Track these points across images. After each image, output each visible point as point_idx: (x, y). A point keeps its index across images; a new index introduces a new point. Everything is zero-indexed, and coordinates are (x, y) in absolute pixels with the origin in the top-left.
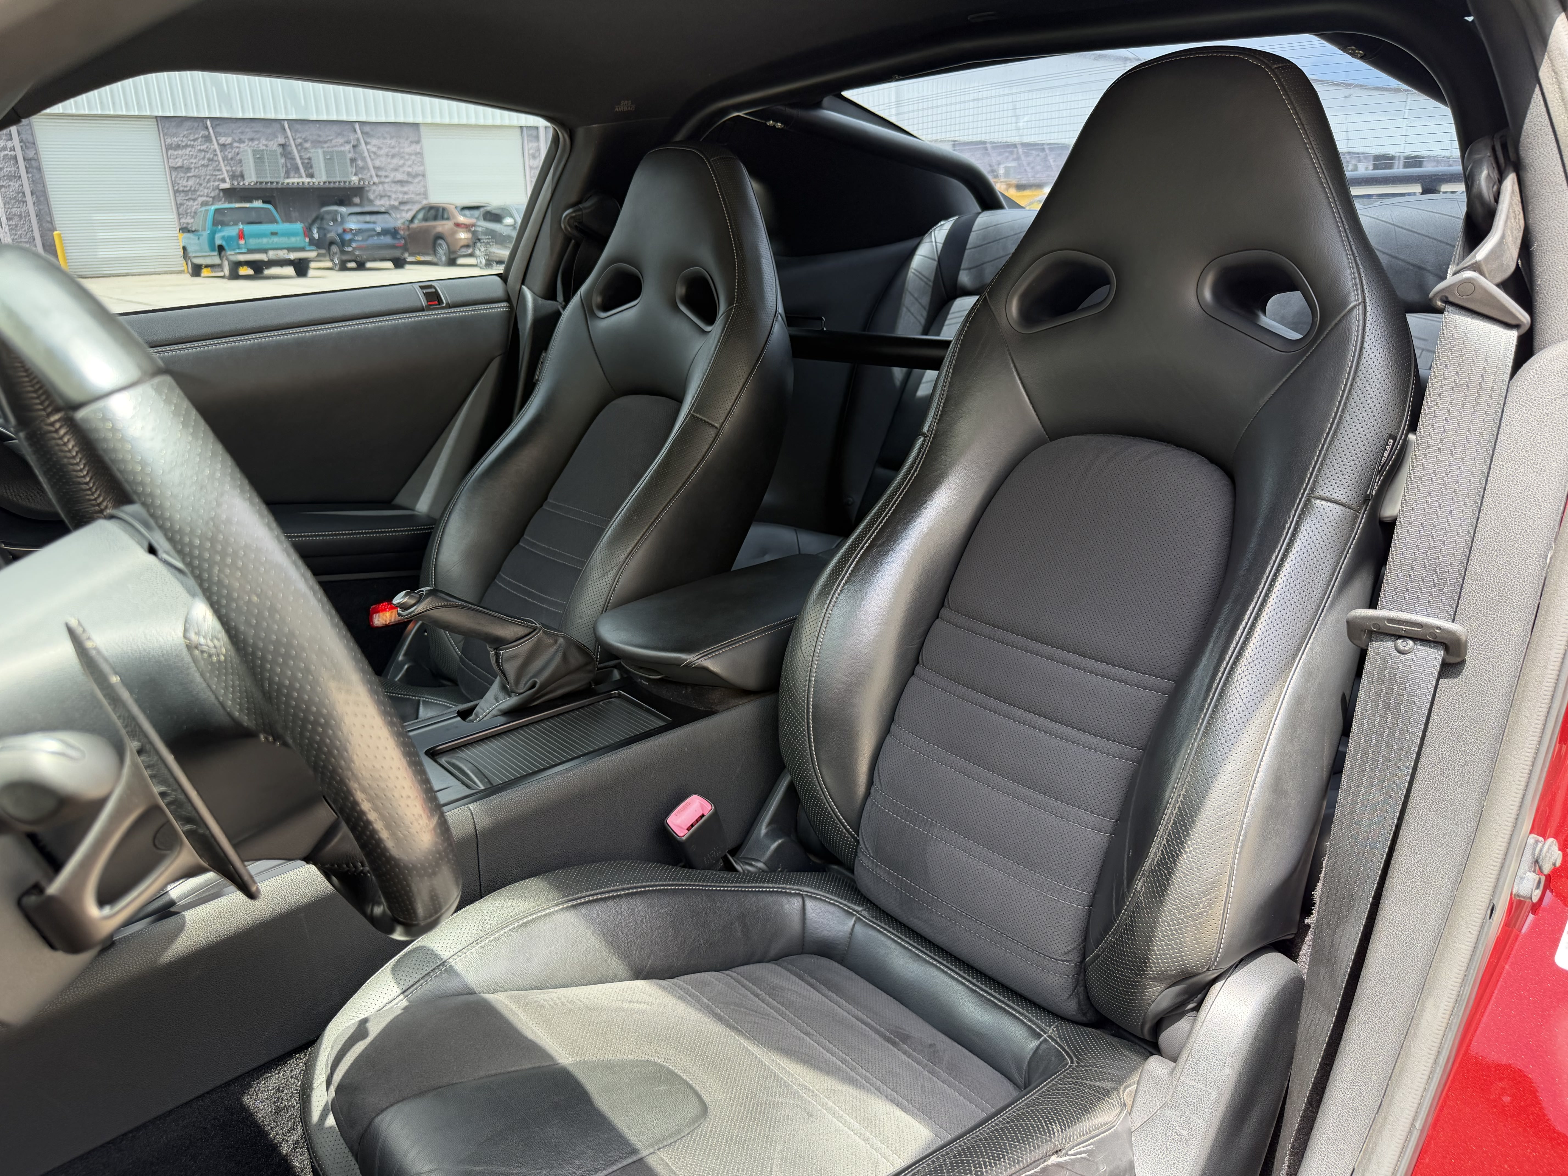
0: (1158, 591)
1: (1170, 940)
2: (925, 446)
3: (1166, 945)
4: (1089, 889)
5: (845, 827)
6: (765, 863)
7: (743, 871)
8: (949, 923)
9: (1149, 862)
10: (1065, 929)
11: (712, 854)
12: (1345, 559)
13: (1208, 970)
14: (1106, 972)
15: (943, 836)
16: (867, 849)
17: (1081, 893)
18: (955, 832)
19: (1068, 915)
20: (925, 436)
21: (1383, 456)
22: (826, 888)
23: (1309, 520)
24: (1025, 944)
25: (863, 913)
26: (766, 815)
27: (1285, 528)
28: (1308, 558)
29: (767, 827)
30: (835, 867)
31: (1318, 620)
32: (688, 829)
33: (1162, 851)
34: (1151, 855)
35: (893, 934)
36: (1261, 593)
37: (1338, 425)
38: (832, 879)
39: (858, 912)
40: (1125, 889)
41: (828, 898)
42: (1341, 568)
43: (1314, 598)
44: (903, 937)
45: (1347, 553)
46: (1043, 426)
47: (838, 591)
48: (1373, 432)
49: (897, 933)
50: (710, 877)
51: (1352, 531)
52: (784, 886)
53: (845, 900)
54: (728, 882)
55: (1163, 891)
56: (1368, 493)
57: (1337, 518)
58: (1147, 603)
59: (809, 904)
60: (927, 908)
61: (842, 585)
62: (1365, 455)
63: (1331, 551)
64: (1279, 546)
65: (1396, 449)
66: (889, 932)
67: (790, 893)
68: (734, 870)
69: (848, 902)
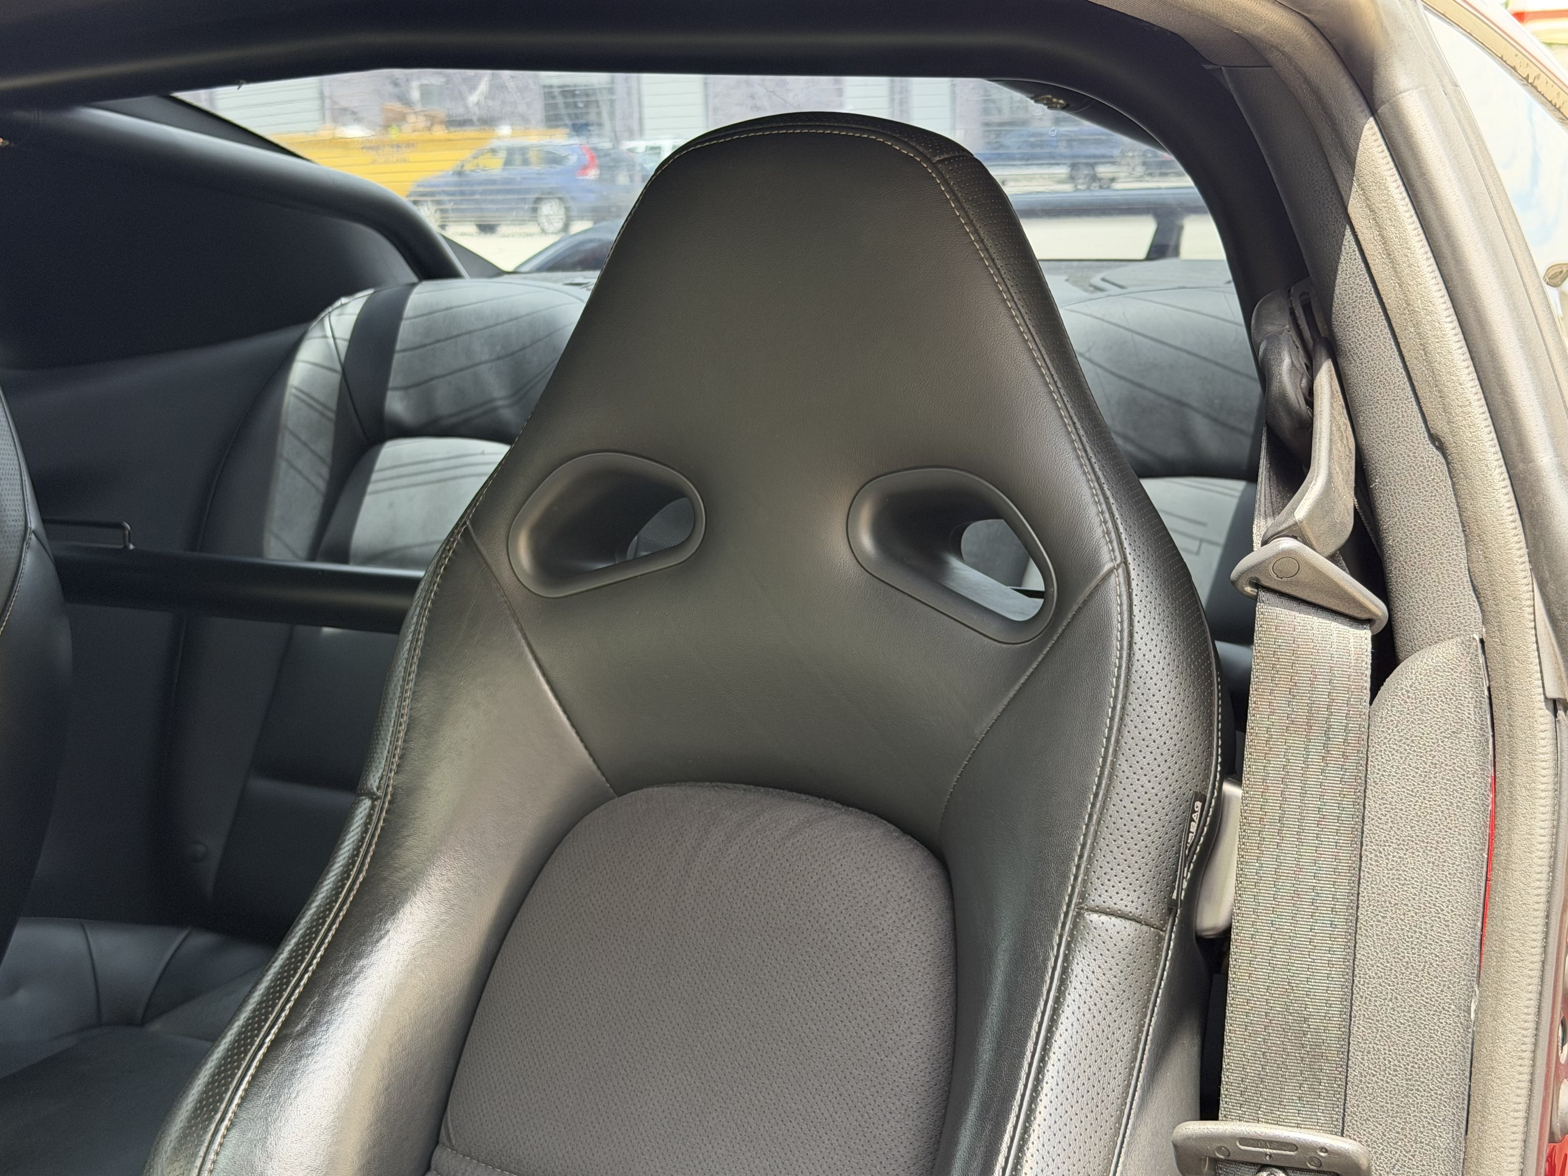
0: (842, 1090)
2: (375, 818)
12: (1152, 1016)
20: (373, 798)
21: (1189, 832)
23: (1085, 952)
27: (1046, 968)
28: (1092, 1023)
31: (1124, 1137)
36: (1023, 1096)
37: (1110, 778)
42: (1147, 1035)
43: (1113, 1096)
45: (1154, 1005)
46: (599, 767)
47: (215, 1146)
48: (1167, 788)
51: (1157, 965)
56: (1174, 896)
57: (1130, 944)
58: (827, 1115)
61: (223, 1130)
62: (1160, 829)
63: (1128, 1004)
64: (1042, 1003)
65: (1207, 815)
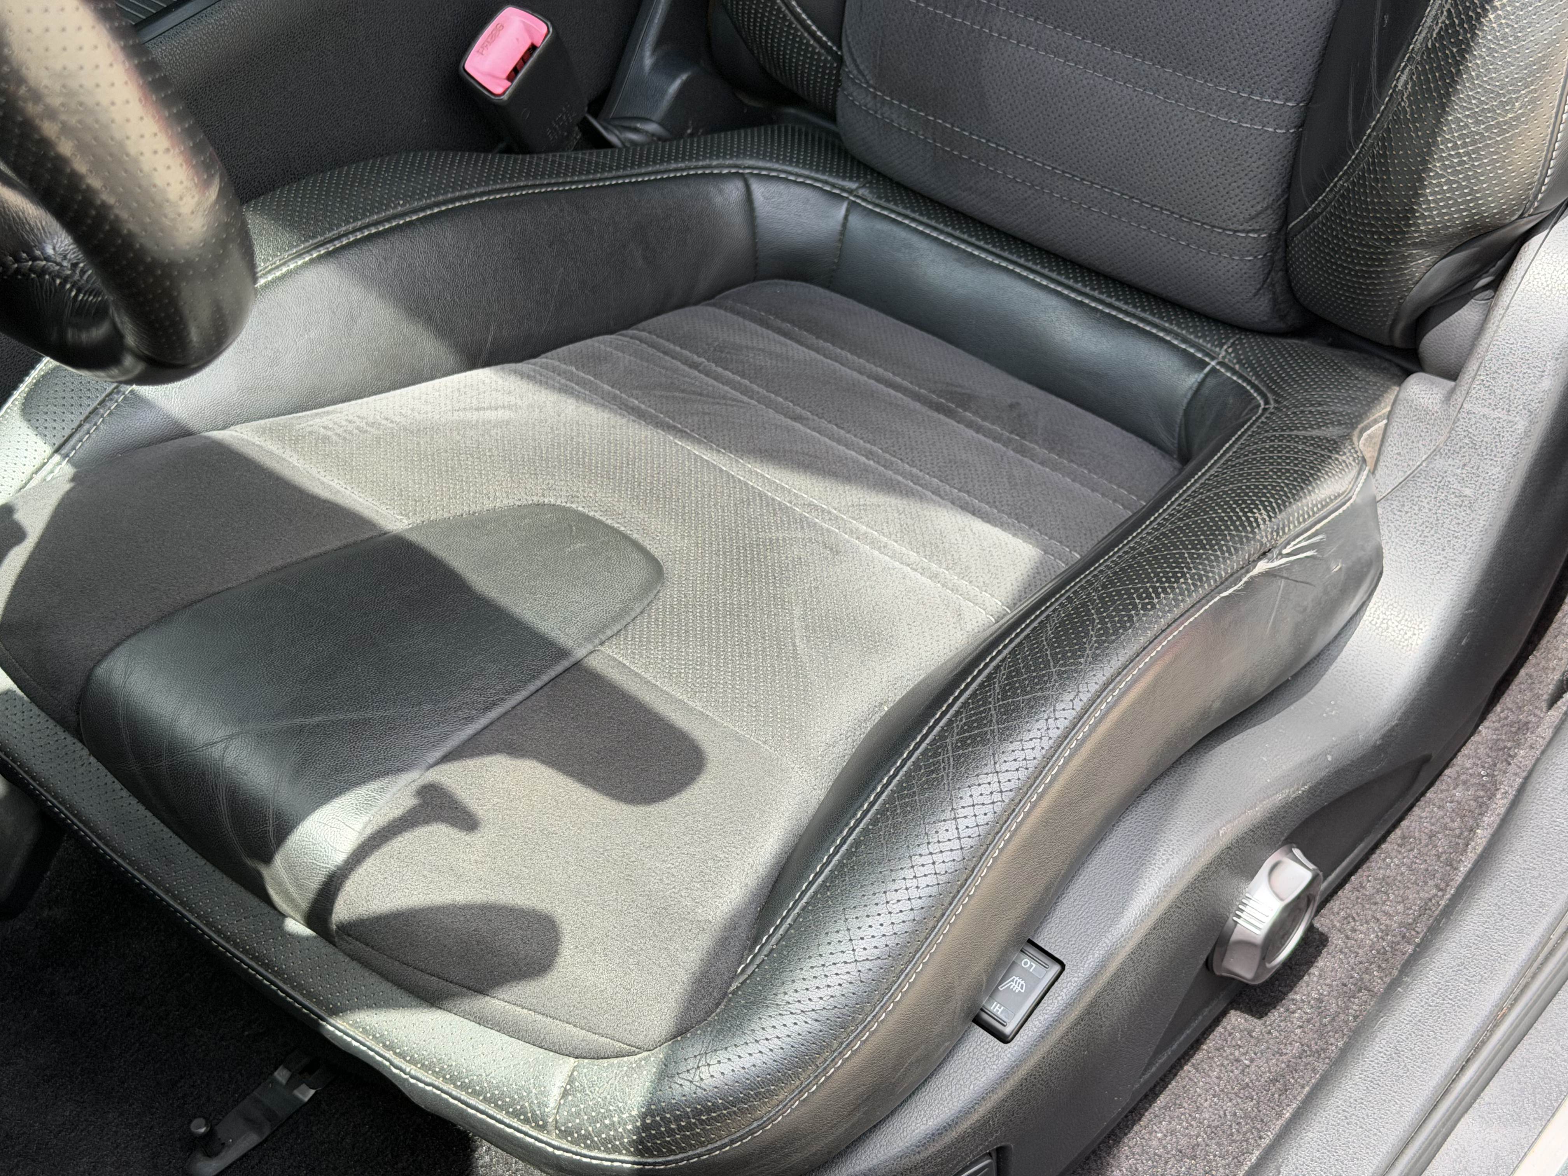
1: (1456, 173)
3: (1449, 182)
4: (1298, 97)
5: (813, 34)
6: (661, 124)
7: (623, 143)
8: (1029, 192)
9: (1423, 35)
10: (1252, 174)
11: (561, 119)
13: (1521, 217)
14: (1329, 243)
15: (1013, 30)
16: (860, 72)
17: (1283, 105)
18: (1037, 19)
19: (1258, 148)
22: (785, 156)
24: (1176, 210)
25: (861, 192)
26: (649, 27)
29: (654, 50)
30: (792, 111)
32: (510, 78)
33: (1449, 11)
34: (1428, 21)
35: (921, 223)
38: (793, 135)
39: (851, 192)
40: (1374, 91)
41: (791, 173)
44: (941, 226)
49: (929, 222)
50: (567, 166)
52: (707, 162)
53: (824, 173)
54: (603, 170)
55: (1447, 86)
59: (759, 190)
60: (987, 169)
66: (913, 220)
67: (720, 175)
68: (608, 145)
69: (830, 175)
